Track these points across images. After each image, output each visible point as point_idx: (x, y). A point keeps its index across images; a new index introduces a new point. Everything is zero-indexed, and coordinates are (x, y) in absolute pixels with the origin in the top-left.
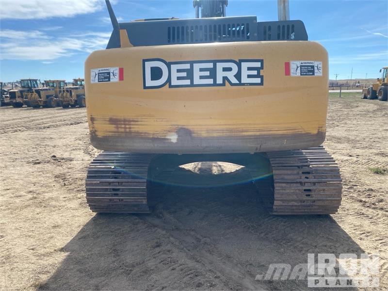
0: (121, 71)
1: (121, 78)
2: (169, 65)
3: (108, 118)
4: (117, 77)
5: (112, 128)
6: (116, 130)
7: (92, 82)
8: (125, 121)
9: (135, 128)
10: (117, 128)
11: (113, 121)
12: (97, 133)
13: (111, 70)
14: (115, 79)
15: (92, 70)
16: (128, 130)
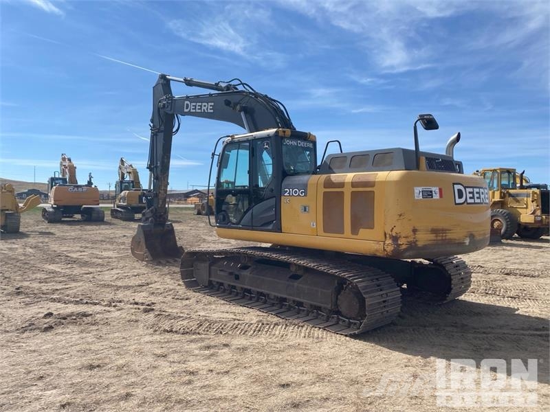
0: (440, 190)
1: (441, 196)
2: (465, 188)
3: (430, 228)
4: (438, 195)
5: (432, 237)
6: (435, 238)
7: (416, 198)
8: (443, 230)
9: (449, 236)
10: (437, 236)
11: (435, 231)
12: (418, 243)
13: (433, 189)
14: (436, 196)
15: (415, 188)
16: (444, 238)
